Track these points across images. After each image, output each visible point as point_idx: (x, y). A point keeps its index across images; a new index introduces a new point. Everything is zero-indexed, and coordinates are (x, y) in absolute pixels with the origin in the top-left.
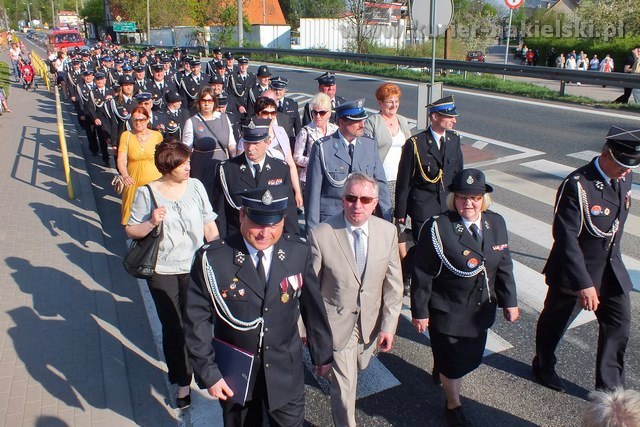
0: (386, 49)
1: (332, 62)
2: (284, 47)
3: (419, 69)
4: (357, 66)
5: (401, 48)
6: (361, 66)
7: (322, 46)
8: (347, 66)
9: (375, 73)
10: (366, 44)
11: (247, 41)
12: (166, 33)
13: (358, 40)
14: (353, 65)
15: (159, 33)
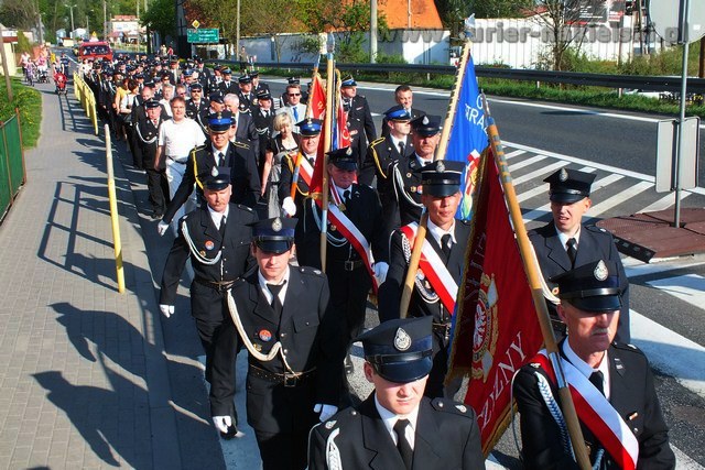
0: (599, 64)
1: (514, 85)
2: (441, 63)
3: (656, 95)
4: (554, 91)
5: (624, 60)
6: (560, 91)
7: (499, 61)
8: (537, 91)
9: (583, 102)
10: (568, 56)
11: (384, 55)
12: (263, 44)
13: (555, 50)
14: (548, 88)
15: (252, 44)
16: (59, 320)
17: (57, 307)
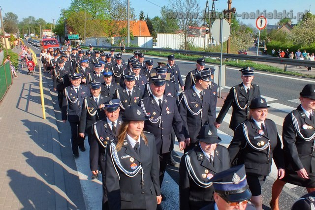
0: (198, 48)
2: (150, 47)
3: (215, 58)
4: (185, 56)
5: (206, 48)
6: (186, 56)
7: (168, 47)
8: (180, 56)
10: (189, 46)
11: (132, 44)
12: (93, 40)
13: (185, 44)
14: (183, 56)
15: (89, 40)
16: (24, 124)
17: (23, 121)
